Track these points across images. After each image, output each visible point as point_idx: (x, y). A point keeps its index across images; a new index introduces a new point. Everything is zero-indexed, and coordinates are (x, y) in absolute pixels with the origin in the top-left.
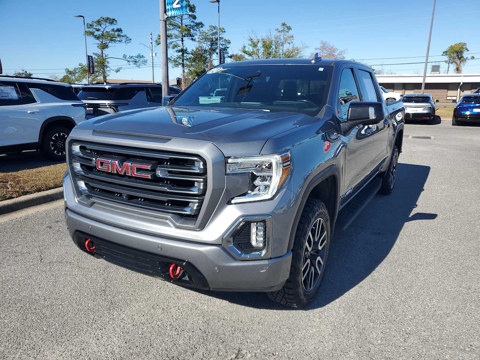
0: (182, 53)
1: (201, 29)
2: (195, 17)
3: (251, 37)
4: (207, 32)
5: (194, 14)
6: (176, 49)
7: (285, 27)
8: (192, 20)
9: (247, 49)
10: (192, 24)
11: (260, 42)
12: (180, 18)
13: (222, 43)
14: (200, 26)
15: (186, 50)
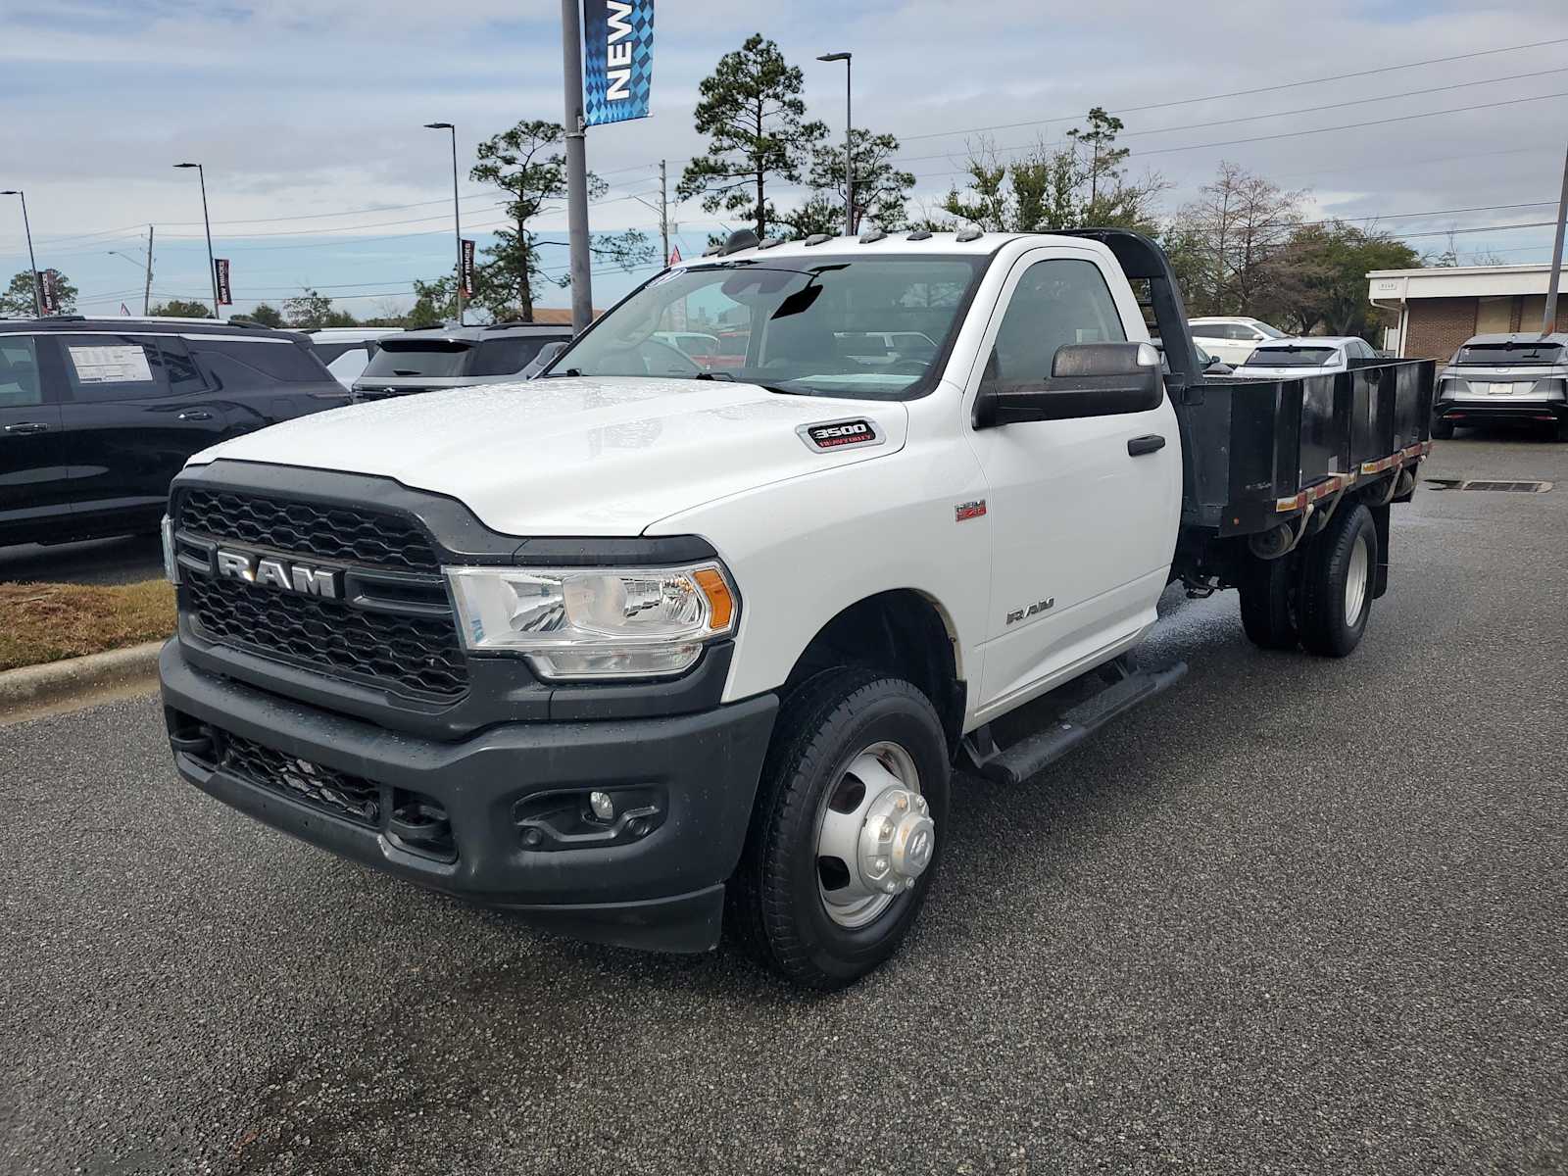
0: (759, 221)
1: (819, 144)
2: (798, 107)
3: (978, 162)
4: (838, 150)
5: (799, 96)
6: (739, 210)
7: (1099, 123)
8: (791, 116)
9: (962, 201)
10: (791, 129)
11: (1006, 174)
12: (754, 113)
13: (886, 184)
14: (816, 134)
15: (773, 211)
